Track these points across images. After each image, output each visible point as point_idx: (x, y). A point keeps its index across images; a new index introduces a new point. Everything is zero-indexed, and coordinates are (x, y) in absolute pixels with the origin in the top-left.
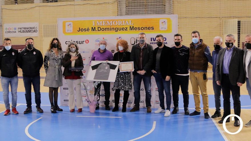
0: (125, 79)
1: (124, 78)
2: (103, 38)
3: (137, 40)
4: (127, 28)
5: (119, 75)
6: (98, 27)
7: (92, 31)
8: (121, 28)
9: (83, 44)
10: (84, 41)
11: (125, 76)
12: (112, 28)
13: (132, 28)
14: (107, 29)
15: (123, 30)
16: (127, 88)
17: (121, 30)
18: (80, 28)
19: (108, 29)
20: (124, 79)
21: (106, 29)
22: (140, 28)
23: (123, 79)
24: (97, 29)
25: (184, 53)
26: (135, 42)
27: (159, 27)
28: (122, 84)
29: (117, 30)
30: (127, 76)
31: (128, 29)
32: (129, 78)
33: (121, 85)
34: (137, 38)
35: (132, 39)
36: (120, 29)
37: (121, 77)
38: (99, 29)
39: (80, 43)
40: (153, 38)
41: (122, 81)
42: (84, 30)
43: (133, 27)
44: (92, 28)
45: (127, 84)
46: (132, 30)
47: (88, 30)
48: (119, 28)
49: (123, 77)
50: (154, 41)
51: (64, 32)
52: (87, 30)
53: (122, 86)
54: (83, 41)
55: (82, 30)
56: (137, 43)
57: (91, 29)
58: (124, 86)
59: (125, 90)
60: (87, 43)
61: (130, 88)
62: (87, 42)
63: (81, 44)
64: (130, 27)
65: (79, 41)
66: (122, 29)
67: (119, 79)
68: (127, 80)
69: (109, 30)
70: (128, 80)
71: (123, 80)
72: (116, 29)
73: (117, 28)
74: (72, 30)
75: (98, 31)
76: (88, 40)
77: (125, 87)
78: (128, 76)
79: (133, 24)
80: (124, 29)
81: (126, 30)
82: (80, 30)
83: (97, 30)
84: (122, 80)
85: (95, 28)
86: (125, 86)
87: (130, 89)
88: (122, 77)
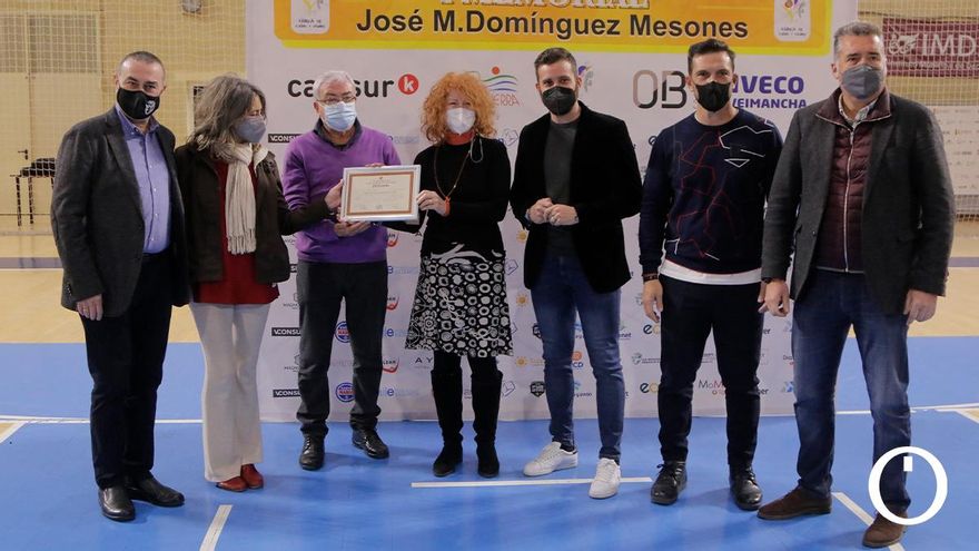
0: (475, 295)
1: (472, 289)
2: (496, 70)
3: (664, 84)
4: (616, 22)
5: (443, 271)
6: (470, 13)
7: (436, 29)
8: (586, 21)
9: (385, 95)
10: (391, 83)
11: (477, 276)
12: (542, 21)
13: (640, 25)
14: (517, 21)
15: (598, 30)
16: (484, 344)
17: (586, 31)
18: (368, 11)
19: (522, 22)
20: (470, 295)
21: (512, 22)
22: (682, 27)
23: (466, 292)
24: (460, 21)
25: (746, 156)
26: (655, 93)
27: (773, 23)
28: (460, 324)
29: (569, 30)
30: (485, 277)
31: (624, 26)
32: (497, 289)
33: (454, 326)
34: (665, 73)
35: (642, 77)
36: (582, 28)
37: (451, 281)
38: (475, 21)
39: (371, 91)
40: (744, 79)
41: (459, 303)
42: (392, 24)
43: (647, 18)
44: (438, 13)
45: (484, 321)
46: (640, 33)
47: (415, 23)
48: (577, 21)
49: (461, 285)
50: (747, 91)
51: (283, 29)
52: (411, 23)
53: (459, 333)
54: (385, 84)
55: (382, 23)
56: (664, 99)
57: (429, 20)
58: (467, 334)
59: (473, 353)
60: (409, 92)
61: (502, 343)
62: (408, 85)
63: (376, 94)
64: (634, 18)
65: (366, 83)
66: (594, 27)
67: (443, 293)
68: (486, 300)
69: (526, 30)
70: (492, 298)
71: (465, 300)
72: (564, 25)
73: (569, 22)
74: (326, 22)
75: (469, 29)
76: (411, 78)
77: (471, 337)
78: (492, 276)
79: (645, 5)
80: (603, 26)
81: (610, 32)
82: (371, 23)
83: (465, 28)
84: (461, 298)
85: (451, 14)
86: (472, 332)
87: (500, 350)
88: (457, 280)
